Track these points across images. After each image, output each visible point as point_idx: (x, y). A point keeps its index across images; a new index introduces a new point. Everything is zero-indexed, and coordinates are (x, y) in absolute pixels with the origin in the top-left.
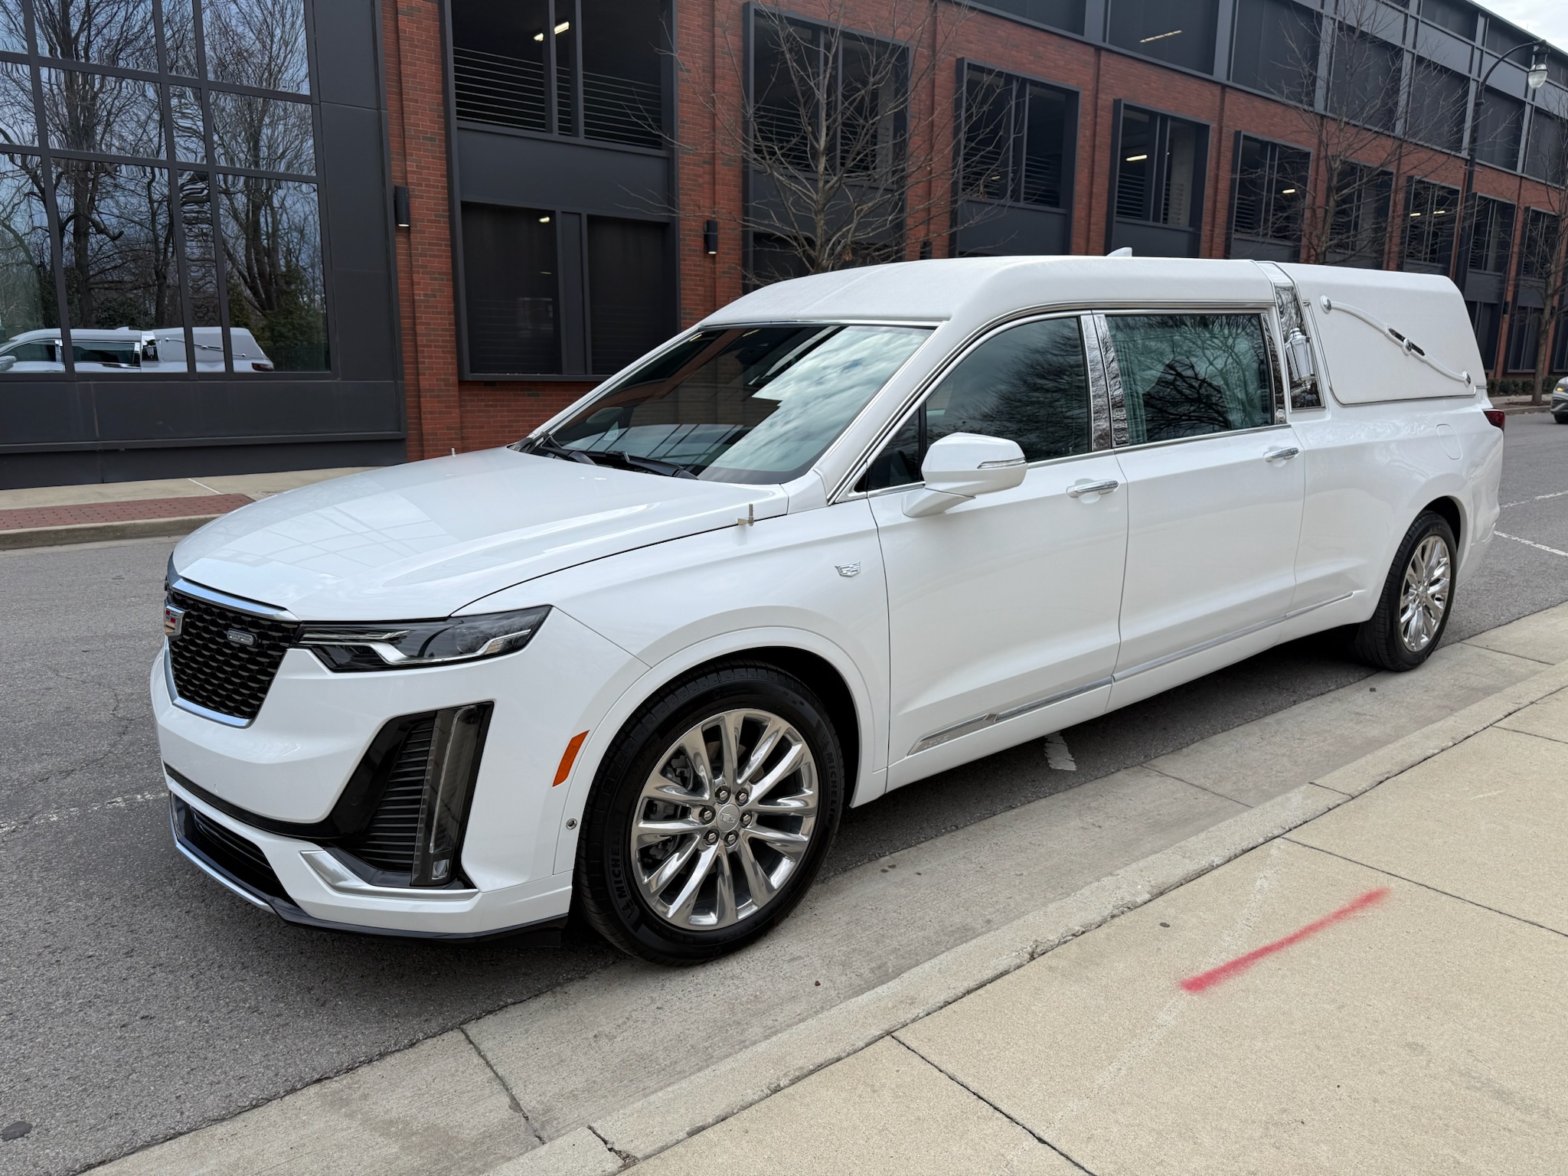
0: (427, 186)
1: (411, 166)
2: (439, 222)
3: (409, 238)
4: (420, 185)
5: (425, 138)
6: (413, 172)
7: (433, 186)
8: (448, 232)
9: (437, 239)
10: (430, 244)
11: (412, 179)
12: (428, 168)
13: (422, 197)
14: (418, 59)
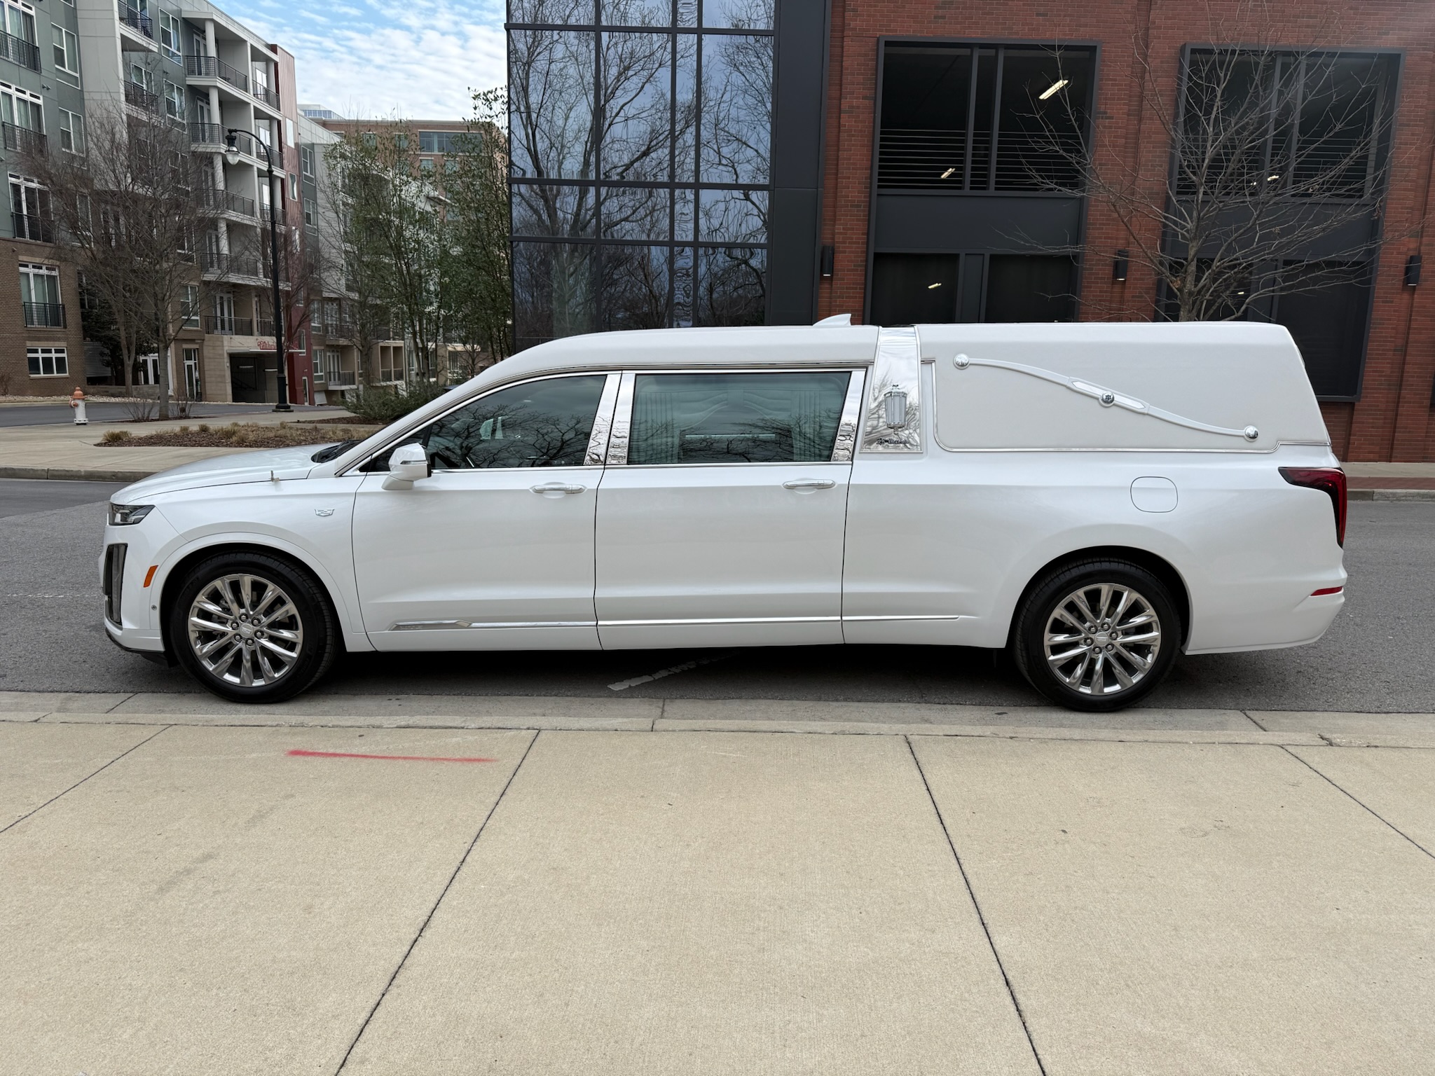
0: (849, 243)
1: (839, 228)
2: (857, 270)
3: (831, 285)
4: (845, 243)
5: (852, 206)
6: (840, 233)
7: (855, 243)
8: (863, 278)
9: (853, 284)
10: (847, 288)
11: (838, 238)
12: (853, 229)
13: (845, 252)
14: (853, 145)
